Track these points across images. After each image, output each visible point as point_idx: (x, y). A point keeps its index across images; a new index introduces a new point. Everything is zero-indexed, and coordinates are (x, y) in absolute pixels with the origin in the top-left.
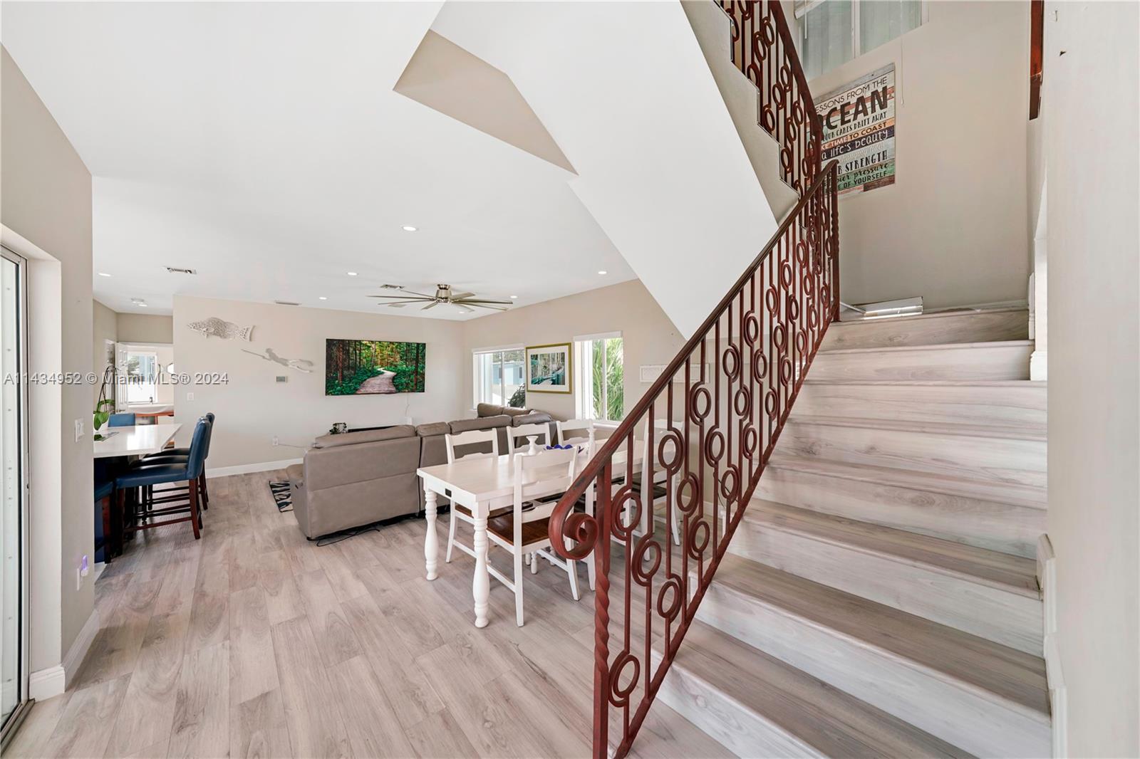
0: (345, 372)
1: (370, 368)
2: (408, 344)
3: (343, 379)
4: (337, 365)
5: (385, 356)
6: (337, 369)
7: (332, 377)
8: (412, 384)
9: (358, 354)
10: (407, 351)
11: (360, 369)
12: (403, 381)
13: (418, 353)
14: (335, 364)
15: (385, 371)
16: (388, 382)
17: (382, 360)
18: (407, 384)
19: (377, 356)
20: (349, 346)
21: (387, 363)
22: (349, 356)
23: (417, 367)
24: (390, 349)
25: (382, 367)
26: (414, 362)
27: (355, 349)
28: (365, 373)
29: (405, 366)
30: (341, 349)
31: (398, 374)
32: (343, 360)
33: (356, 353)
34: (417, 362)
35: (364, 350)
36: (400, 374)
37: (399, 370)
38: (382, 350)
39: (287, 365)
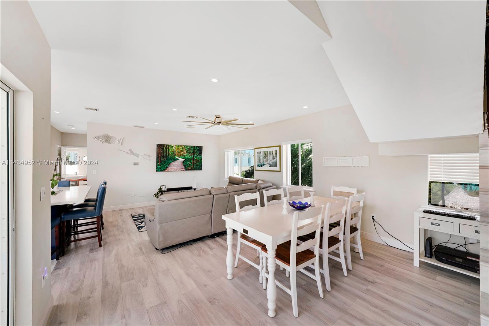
1: (173, 157)
3: (161, 162)
4: (159, 156)
5: (180, 151)
6: (158, 158)
10: (190, 149)
11: (169, 157)
13: (194, 149)
15: (179, 158)
16: (181, 164)
17: (178, 153)
18: (190, 165)
20: (164, 147)
21: (181, 154)
22: (163, 151)
23: (194, 156)
24: (181, 148)
25: (178, 156)
26: (192, 154)
27: (166, 148)
28: (171, 159)
29: (188, 156)
30: (160, 148)
31: (185, 159)
32: (161, 153)
33: (167, 149)
34: (194, 154)
35: (170, 148)
36: (186, 160)
37: (186, 158)
38: (178, 148)
39: (139, 157)
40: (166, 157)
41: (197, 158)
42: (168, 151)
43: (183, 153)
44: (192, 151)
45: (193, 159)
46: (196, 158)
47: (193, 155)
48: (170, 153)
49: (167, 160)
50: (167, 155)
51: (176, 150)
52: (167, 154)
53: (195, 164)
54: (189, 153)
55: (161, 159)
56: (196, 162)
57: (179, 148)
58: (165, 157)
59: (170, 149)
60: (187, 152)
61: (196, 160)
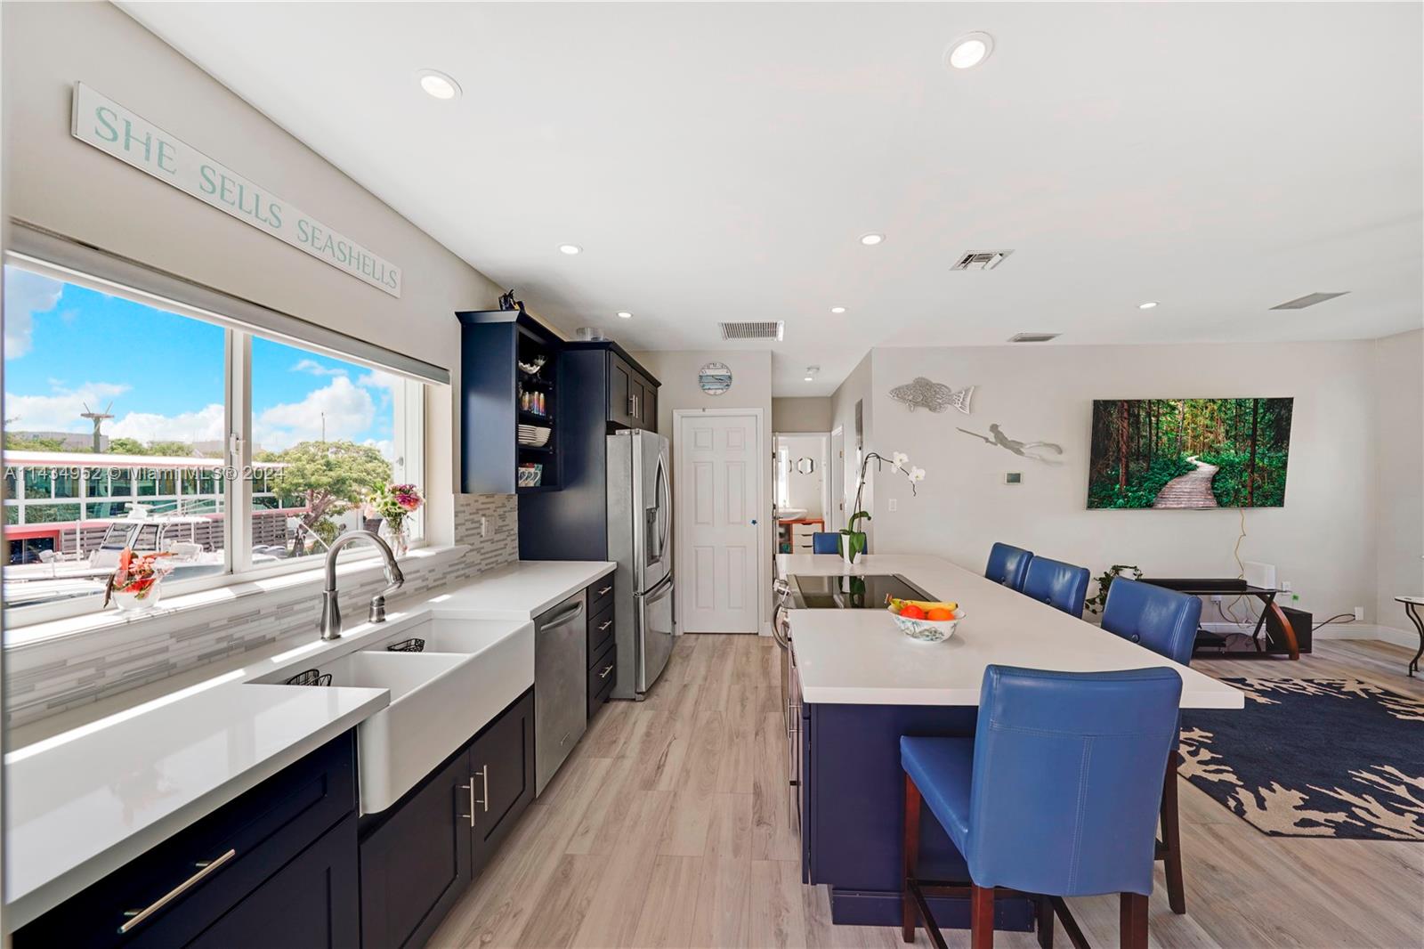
0: (1132, 466)
1: (1174, 457)
2: (1240, 403)
3: (1128, 483)
4: (1119, 450)
5: (1200, 430)
6: (1118, 460)
7: (1109, 477)
8: (1245, 492)
9: (1154, 425)
10: (1239, 418)
11: (1157, 459)
12: (1230, 486)
13: (1255, 423)
14: (1113, 447)
15: (1199, 463)
16: (1204, 486)
17: (1195, 437)
18: (1237, 491)
19: (1186, 429)
20: (1139, 407)
21: (1204, 444)
22: (1139, 428)
23: (1253, 453)
24: (1207, 413)
25: (1195, 453)
26: (1249, 442)
27: (1149, 415)
28: (1165, 467)
29: (1233, 451)
30: (1125, 415)
31: (1221, 468)
32: (1128, 437)
33: (1150, 420)
34: (1254, 444)
35: (1164, 415)
36: (1225, 470)
37: (1223, 460)
38: (1195, 416)
39: (1020, 453)
40: (1147, 458)
41: (1266, 461)
42: (1158, 428)
43: (1212, 436)
44: (1246, 429)
45: (1251, 465)
46: (1262, 460)
47: (1249, 449)
48: (1165, 439)
49: (1152, 469)
50: (1150, 445)
51: (1186, 422)
52: (1153, 444)
53: (1259, 487)
54: (1235, 437)
55: (1127, 466)
56: (1263, 478)
57: (1197, 416)
58: (1145, 456)
59: (1163, 419)
60: (1227, 432)
61: (1263, 469)
